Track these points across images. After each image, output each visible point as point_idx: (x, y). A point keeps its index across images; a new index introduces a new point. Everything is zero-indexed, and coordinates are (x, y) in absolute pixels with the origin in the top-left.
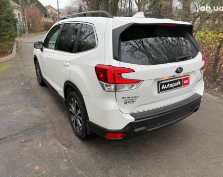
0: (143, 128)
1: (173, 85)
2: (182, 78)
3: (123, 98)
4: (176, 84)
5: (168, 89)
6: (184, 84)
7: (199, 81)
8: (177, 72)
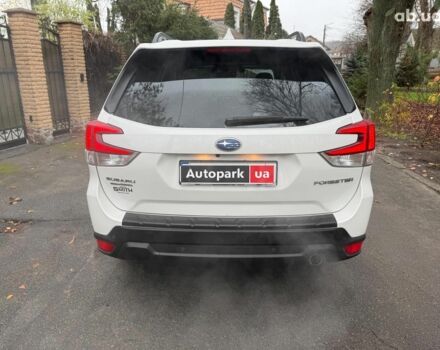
0: (145, 246)
1: (219, 175)
2: (250, 165)
3: (108, 179)
4: (228, 175)
5: (203, 180)
6: (254, 180)
7: (325, 183)
8: (220, 147)
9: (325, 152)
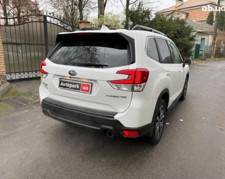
1: (71, 86)
2: (82, 83)
3: (43, 83)
4: (74, 86)
5: (65, 87)
6: (82, 90)
7: (111, 96)
8: (70, 73)
9: (110, 81)
